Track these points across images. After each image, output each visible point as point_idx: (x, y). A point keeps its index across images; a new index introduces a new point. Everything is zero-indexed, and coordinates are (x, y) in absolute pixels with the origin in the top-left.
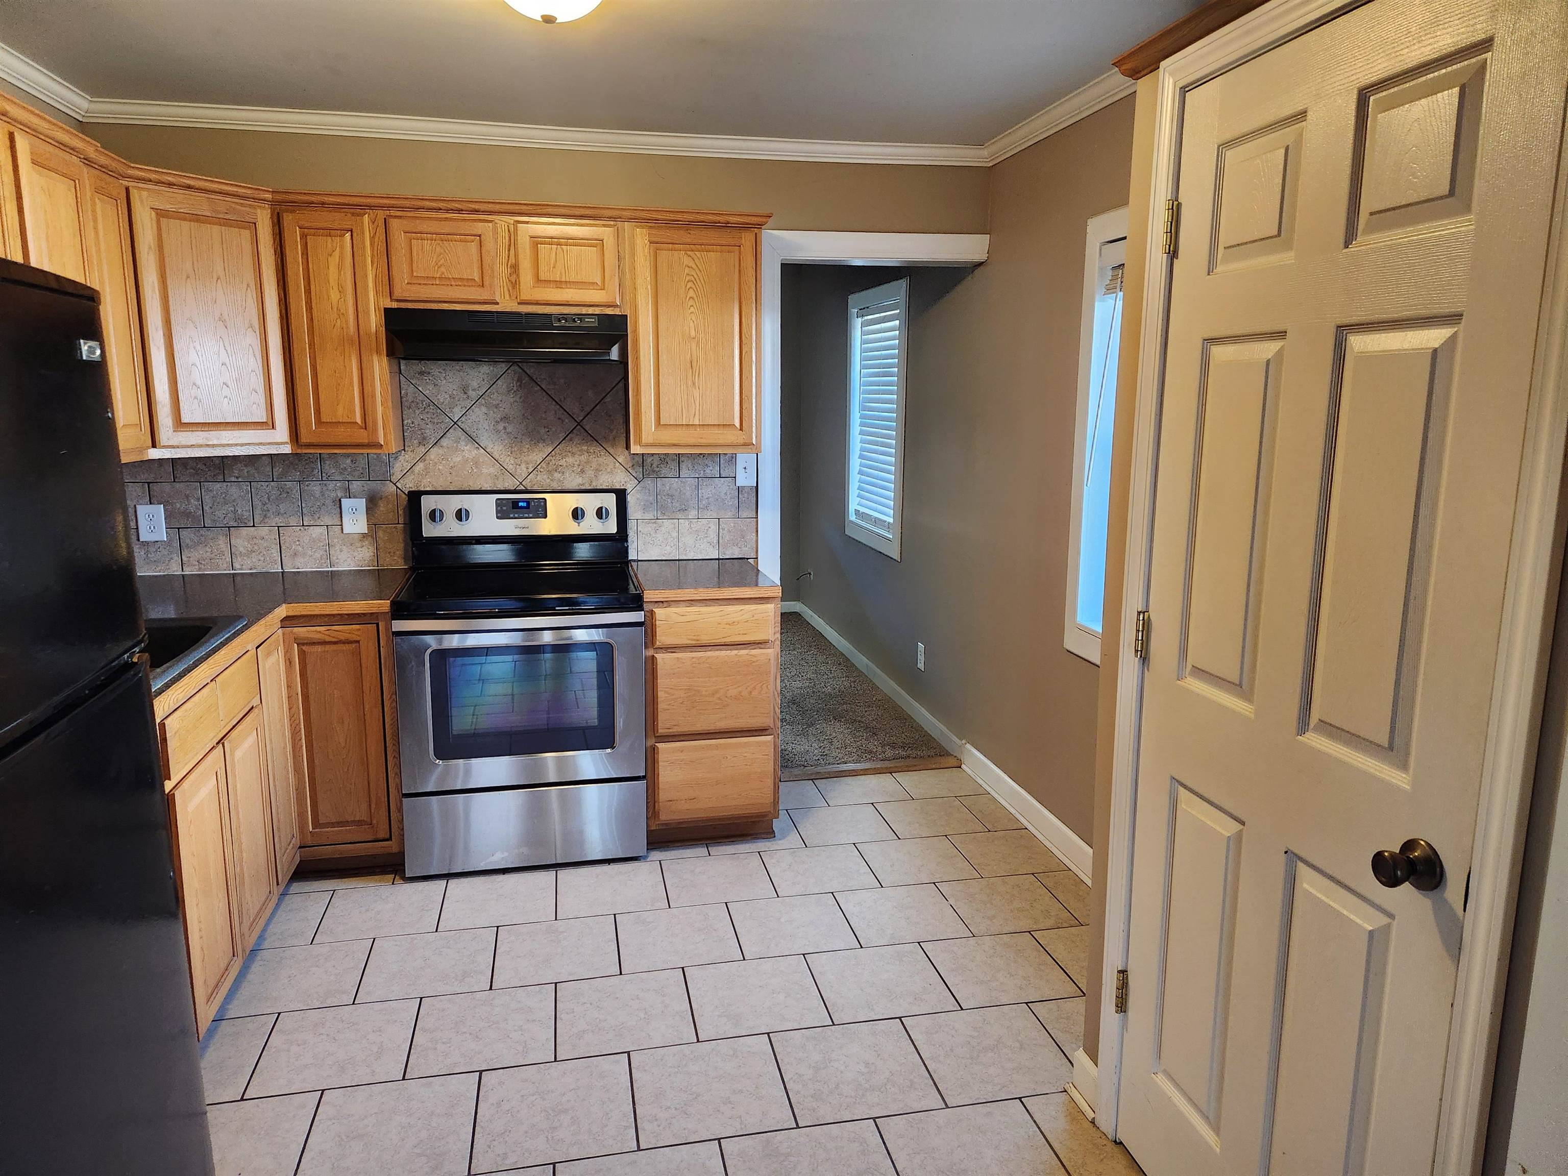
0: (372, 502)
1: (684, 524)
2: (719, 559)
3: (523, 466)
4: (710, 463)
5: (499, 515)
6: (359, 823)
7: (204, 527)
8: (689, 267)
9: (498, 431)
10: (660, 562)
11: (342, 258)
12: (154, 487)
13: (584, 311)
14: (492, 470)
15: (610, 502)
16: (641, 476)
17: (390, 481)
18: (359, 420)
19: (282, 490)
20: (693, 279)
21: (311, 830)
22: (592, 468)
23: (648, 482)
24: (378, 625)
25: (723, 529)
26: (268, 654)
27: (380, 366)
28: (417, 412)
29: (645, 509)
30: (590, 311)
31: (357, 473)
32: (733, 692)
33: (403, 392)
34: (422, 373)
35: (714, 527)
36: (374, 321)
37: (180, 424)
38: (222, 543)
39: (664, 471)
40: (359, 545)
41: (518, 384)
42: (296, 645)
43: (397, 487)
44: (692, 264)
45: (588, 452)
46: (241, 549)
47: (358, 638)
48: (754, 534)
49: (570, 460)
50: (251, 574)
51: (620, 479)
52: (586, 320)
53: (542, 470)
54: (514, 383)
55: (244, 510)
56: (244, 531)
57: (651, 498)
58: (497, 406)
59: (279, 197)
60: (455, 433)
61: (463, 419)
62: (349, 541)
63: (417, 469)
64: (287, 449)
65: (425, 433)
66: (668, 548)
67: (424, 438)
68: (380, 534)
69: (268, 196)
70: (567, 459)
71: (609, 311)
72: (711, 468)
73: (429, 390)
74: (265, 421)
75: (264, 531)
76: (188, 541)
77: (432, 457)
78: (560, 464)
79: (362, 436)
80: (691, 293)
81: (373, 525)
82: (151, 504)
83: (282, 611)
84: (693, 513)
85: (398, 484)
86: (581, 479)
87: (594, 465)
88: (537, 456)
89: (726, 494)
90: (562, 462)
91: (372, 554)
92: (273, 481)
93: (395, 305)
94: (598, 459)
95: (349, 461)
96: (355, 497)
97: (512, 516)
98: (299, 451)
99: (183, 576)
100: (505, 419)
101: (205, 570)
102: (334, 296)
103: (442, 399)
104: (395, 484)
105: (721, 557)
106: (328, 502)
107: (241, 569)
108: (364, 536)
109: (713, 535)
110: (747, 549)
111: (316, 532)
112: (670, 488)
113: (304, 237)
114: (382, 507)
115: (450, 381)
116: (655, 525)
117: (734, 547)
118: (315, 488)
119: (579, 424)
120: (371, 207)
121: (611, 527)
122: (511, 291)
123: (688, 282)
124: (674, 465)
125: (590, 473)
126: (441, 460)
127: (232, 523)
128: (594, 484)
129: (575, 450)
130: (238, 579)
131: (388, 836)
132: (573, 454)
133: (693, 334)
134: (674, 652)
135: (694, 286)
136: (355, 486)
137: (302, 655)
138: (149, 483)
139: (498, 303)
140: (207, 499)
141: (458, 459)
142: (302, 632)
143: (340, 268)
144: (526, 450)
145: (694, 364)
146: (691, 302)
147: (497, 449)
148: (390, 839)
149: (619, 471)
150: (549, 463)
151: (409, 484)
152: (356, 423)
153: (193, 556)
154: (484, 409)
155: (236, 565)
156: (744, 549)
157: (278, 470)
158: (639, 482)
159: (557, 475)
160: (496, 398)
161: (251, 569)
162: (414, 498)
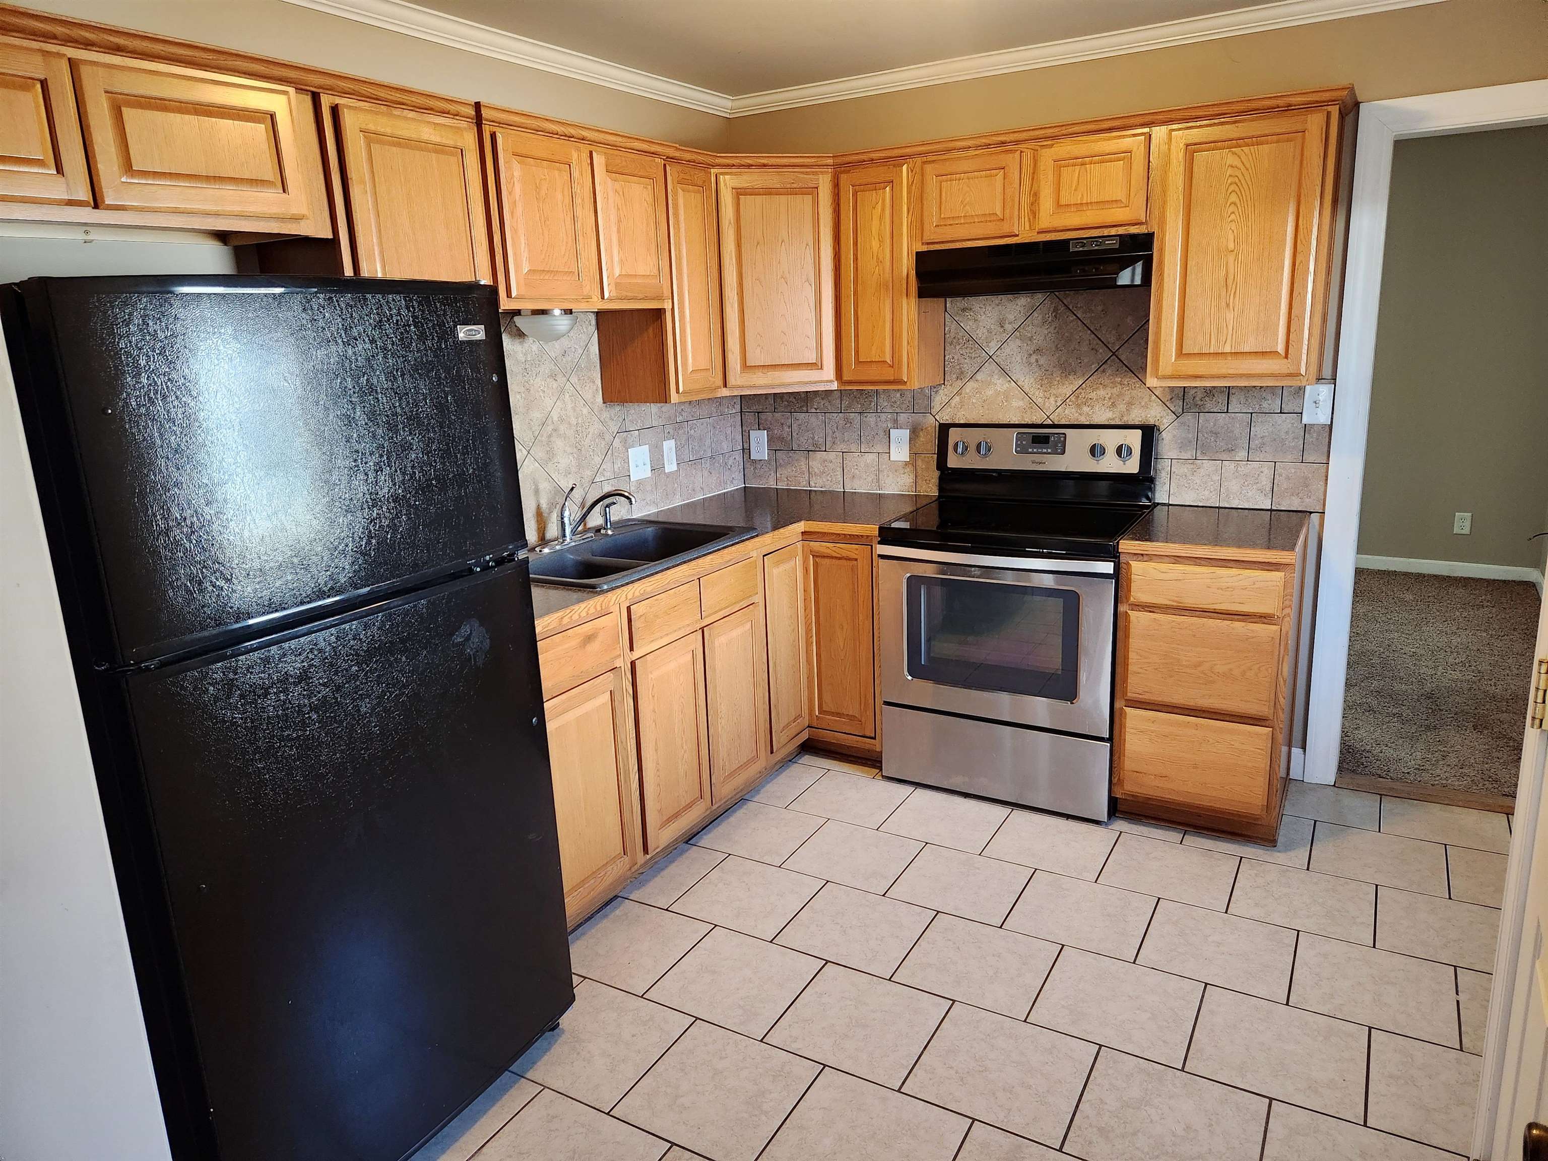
0: (915, 432)
1: (1230, 466)
2: (1271, 510)
3: (1052, 399)
4: (1269, 397)
5: (1018, 449)
6: (852, 718)
7: (792, 450)
8: (1232, 167)
9: (1030, 364)
10: (1196, 508)
11: (883, 210)
12: (762, 416)
13: (1106, 232)
14: (1021, 403)
15: (1134, 439)
16: (1181, 410)
17: (931, 413)
18: (888, 359)
19: (848, 421)
20: (1237, 181)
21: (817, 714)
22: (1124, 402)
23: (1188, 418)
24: (872, 546)
25: (1280, 475)
26: (778, 563)
27: (909, 307)
28: (958, 347)
29: (1182, 447)
30: (1113, 232)
31: (904, 406)
32: (1220, 668)
33: (946, 329)
34: (964, 310)
35: (1267, 470)
36: (907, 265)
37: (746, 367)
38: (803, 464)
39: (1209, 405)
40: (902, 472)
41: (1053, 315)
42: (811, 556)
43: (936, 420)
44: (1237, 162)
45: (1121, 384)
46: (816, 470)
47: (856, 557)
48: (1322, 483)
49: (1102, 392)
50: (822, 491)
51: (1154, 413)
52: (1107, 242)
53: (1070, 403)
54: (1050, 314)
55: (819, 438)
56: (819, 455)
57: (1190, 436)
58: (1031, 339)
59: (839, 160)
60: (990, 367)
61: (998, 353)
62: (895, 467)
63: (953, 402)
64: (835, 386)
65: (963, 367)
66: (1207, 493)
67: (962, 373)
68: (919, 463)
69: (830, 161)
70: (1098, 392)
71: (1134, 230)
72: (1270, 402)
73: (969, 326)
74: (814, 362)
75: (832, 456)
76: (781, 461)
77: (968, 391)
78: (1090, 397)
80: (1233, 198)
81: (914, 454)
82: (759, 429)
83: (801, 526)
84: (1242, 454)
86: (1111, 413)
87: (1127, 398)
88: (1067, 389)
89: (1287, 433)
90: (1093, 395)
91: (912, 481)
92: (841, 412)
93: (925, 248)
94: (1132, 391)
95: (898, 395)
96: (901, 428)
97: (1030, 450)
98: (843, 388)
99: (777, 489)
100: (1038, 351)
101: (791, 485)
102: (875, 244)
103: (980, 334)
104: (934, 417)
105: (1274, 508)
106: (881, 433)
107: (815, 487)
108: (906, 463)
109: (1266, 483)
110: (1311, 500)
111: (870, 458)
112: (1215, 425)
113: (855, 194)
114: (922, 438)
115: (989, 315)
116: (1192, 466)
117: (1293, 498)
118: (871, 419)
119: (1114, 354)
120: (910, 156)
121: (1132, 466)
122: (1031, 221)
123: (1231, 184)
124: (1223, 399)
125: (1122, 407)
126: (975, 393)
127: (811, 448)
128: (1125, 418)
129: (1107, 381)
130: (813, 494)
131: (873, 735)
132: (1105, 386)
133: (1231, 246)
134: (1153, 612)
135: (1237, 189)
136: (903, 418)
137: (816, 565)
138: (758, 413)
139: (1017, 236)
140: (795, 427)
141: (990, 392)
142: (816, 546)
143: (881, 218)
144: (1056, 383)
145: (1230, 281)
146: (1232, 208)
147: (1028, 381)
148: (874, 738)
149: (1155, 405)
150: (1079, 396)
151: (945, 417)
152: (886, 361)
153: (783, 472)
154: (1018, 342)
155: (812, 483)
156: (1308, 500)
157: (845, 403)
158: (1178, 417)
159: (1086, 409)
160: (1029, 330)
161: (821, 488)
162: (944, 429)
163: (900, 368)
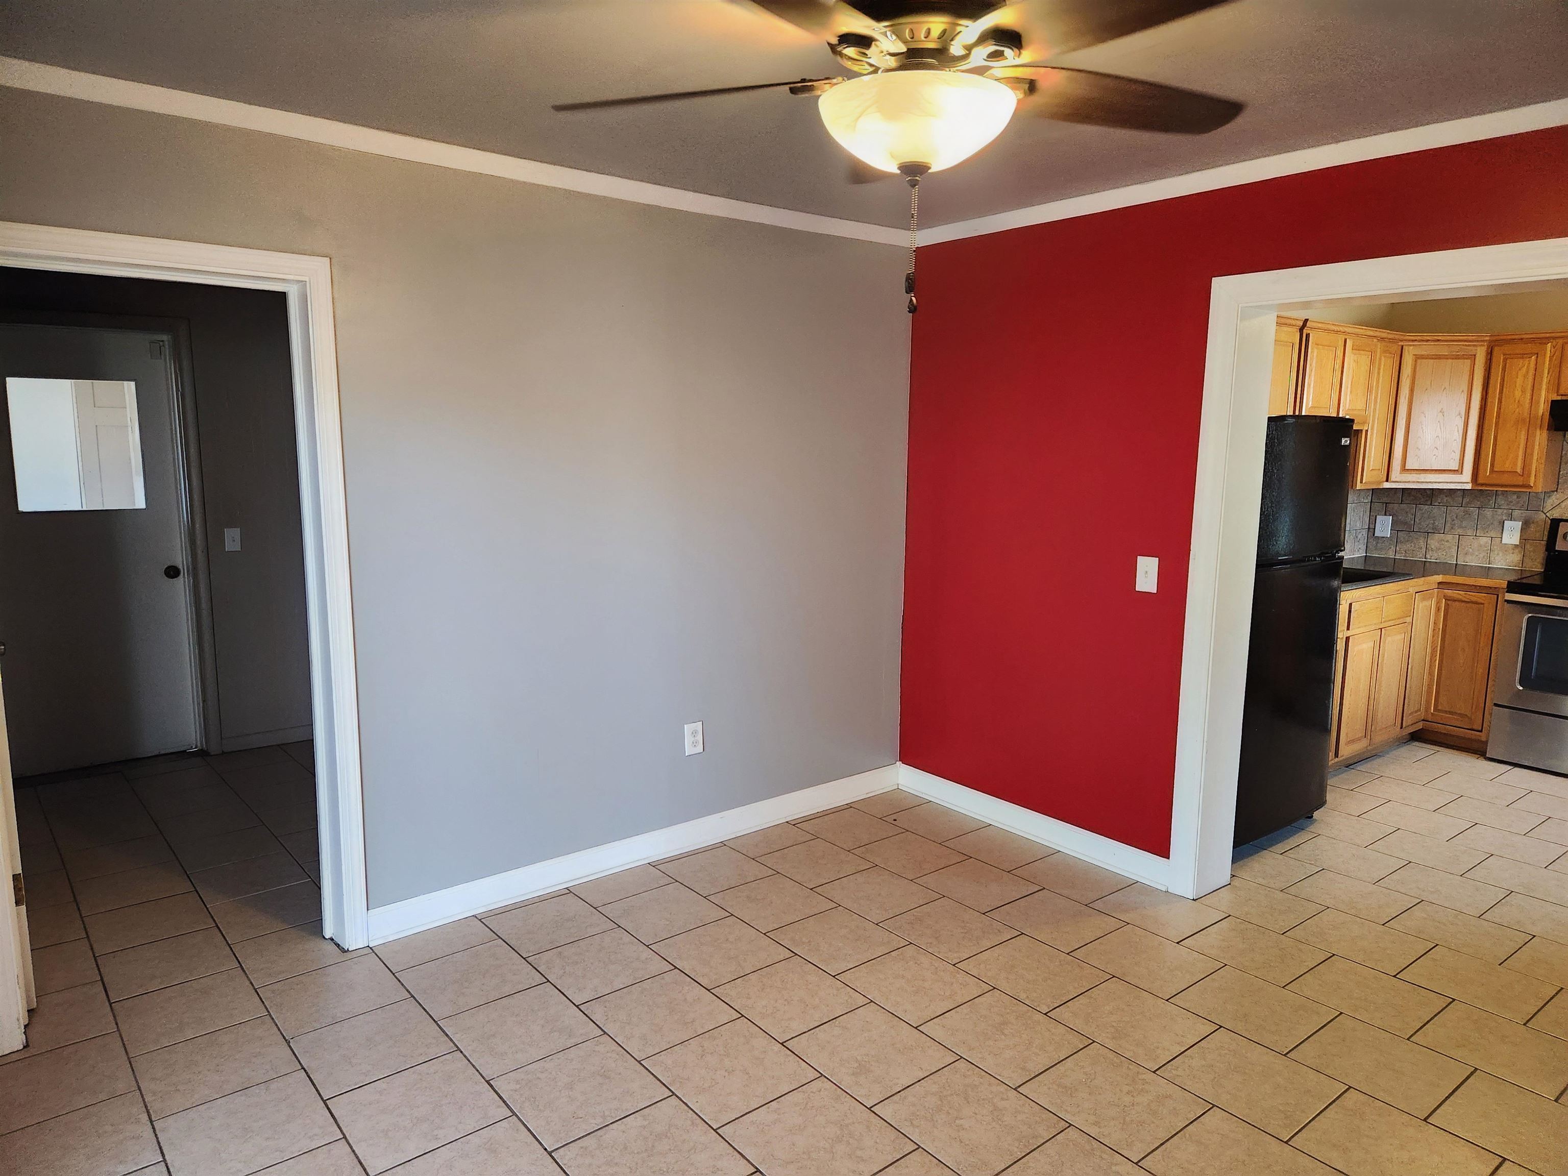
0: (1526, 524)
6: (1462, 715)
7: (1413, 531)
11: (1527, 372)
12: (1390, 506)
17: (1542, 511)
18: (1519, 470)
19: (1466, 512)
21: (1432, 711)
24: (1498, 595)
26: (1424, 599)
27: (1541, 437)
31: (1520, 505)
33: (1564, 453)
36: (1543, 408)
37: (1404, 469)
38: (1422, 543)
40: (1512, 552)
42: (1444, 600)
43: (1546, 516)
46: (1433, 547)
47: (1483, 602)
50: (1436, 562)
55: (1440, 523)
56: (1437, 536)
59: (1494, 338)
62: (1505, 548)
64: (1469, 487)
68: (1528, 546)
69: (1487, 338)
74: (1457, 469)
75: (1449, 537)
76: (1402, 539)
79: (1520, 481)
81: (1524, 539)
82: (1385, 515)
83: (1439, 578)
85: (1547, 514)
91: (1519, 559)
92: (1462, 506)
93: (1559, 398)
95: (1515, 497)
96: (1514, 520)
98: (1476, 488)
99: (1395, 559)
101: (1408, 557)
102: (1518, 393)
104: (1545, 514)
106: (1496, 523)
107: (1430, 559)
108: (1516, 546)
111: (1484, 540)
113: (1505, 360)
114: (1532, 528)
118: (1488, 513)
120: (1555, 338)
127: (1429, 531)
130: (1427, 564)
131: (1480, 729)
136: (1516, 513)
137: (1447, 605)
138: (1386, 503)
140: (1418, 514)
142: (1449, 592)
143: (1525, 376)
148: (1481, 731)
151: (1556, 514)
152: (1517, 472)
153: (1402, 547)
155: (1428, 556)
157: (1466, 500)
161: (1436, 559)
162: (1555, 523)
163: (1529, 476)
